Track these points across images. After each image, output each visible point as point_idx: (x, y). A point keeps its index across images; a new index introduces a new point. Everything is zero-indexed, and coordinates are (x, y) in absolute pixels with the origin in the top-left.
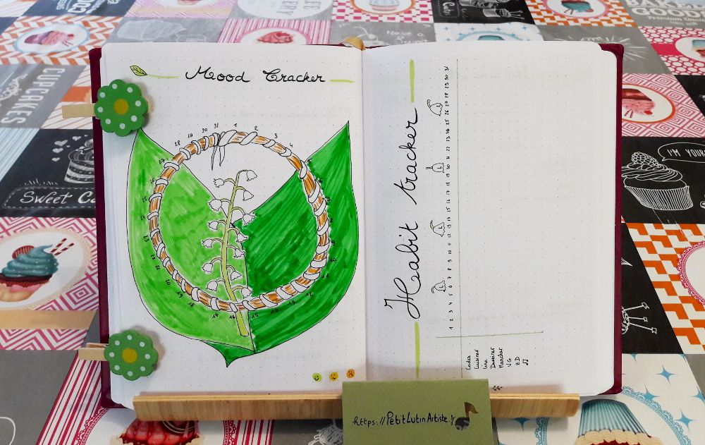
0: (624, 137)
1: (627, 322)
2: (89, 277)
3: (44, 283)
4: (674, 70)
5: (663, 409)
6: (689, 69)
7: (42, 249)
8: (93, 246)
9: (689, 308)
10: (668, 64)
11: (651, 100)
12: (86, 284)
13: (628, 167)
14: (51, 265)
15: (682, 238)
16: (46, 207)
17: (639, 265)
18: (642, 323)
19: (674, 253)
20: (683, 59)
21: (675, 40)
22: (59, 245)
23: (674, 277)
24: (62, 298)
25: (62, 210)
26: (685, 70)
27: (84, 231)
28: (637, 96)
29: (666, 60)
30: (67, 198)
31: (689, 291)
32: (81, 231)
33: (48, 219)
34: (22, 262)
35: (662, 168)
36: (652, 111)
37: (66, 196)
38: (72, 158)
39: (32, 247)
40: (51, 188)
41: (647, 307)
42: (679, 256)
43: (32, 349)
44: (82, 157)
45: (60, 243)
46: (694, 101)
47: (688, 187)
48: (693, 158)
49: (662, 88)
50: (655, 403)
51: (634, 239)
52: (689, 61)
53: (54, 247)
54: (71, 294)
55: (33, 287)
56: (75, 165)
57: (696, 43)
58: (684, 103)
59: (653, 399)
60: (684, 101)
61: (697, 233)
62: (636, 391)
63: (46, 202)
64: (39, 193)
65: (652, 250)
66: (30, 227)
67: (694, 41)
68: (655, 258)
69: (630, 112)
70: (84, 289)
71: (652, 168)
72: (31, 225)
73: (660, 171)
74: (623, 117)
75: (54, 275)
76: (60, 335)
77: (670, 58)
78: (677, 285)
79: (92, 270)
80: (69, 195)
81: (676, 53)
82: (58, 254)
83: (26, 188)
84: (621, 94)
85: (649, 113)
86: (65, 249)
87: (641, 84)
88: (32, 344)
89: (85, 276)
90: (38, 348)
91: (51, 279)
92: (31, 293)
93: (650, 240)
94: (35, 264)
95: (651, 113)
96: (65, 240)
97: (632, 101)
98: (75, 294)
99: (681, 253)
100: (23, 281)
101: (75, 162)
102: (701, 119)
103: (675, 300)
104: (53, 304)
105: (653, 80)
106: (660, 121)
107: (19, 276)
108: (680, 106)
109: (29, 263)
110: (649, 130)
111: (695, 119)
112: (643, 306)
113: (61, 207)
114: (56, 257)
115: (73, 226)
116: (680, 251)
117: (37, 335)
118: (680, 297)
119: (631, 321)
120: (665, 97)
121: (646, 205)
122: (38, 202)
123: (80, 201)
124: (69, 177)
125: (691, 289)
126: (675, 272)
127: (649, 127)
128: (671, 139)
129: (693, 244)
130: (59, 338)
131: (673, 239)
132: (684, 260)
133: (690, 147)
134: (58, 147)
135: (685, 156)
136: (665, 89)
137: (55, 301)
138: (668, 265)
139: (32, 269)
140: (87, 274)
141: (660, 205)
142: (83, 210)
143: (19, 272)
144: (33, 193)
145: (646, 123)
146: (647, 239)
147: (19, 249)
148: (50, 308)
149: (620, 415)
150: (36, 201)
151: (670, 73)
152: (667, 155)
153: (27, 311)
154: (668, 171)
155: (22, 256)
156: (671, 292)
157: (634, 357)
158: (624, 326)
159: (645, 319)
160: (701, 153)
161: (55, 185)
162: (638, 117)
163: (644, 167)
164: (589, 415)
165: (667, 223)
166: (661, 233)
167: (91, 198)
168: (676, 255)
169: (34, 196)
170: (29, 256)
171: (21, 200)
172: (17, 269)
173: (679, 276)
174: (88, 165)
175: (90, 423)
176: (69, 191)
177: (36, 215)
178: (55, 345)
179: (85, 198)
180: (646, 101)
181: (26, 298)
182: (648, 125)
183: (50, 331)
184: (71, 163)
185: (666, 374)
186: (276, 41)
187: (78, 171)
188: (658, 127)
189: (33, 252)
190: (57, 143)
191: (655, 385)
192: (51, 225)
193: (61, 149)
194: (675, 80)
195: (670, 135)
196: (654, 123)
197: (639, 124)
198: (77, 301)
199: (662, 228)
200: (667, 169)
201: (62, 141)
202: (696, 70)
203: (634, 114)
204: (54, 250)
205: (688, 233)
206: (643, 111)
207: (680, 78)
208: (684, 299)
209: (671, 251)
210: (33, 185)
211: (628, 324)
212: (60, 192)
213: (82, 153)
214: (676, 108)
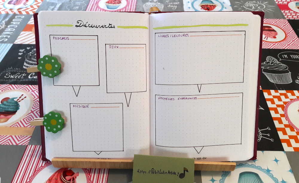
0: (263, 49)
1: (261, 136)
2: (32, 112)
3: (14, 115)
4: (286, 17)
5: (274, 177)
6: (294, 16)
7: (13, 99)
8: (34, 98)
9: (288, 130)
10: (284, 14)
11: (276, 31)
12: (31, 115)
13: (264, 63)
14: (17, 106)
15: (287, 97)
16: (15, 80)
17: (267, 109)
18: (267, 136)
19: (283, 104)
20: (291, 12)
21: (288, 3)
22: (20, 97)
23: (282, 115)
24: (21, 122)
25: (21, 81)
26: (292, 17)
27: (31, 91)
28: (270, 30)
29: (283, 12)
30: (24, 76)
31: (288, 122)
32: (29, 91)
33: (16, 85)
34: (5, 105)
35: (279, 64)
36: (276, 36)
37: (24, 75)
38: (26, 57)
39: (9, 98)
40: (18, 71)
41: (270, 129)
42: (285, 106)
43: (8, 144)
44: (30, 57)
45: (20, 96)
46: (295, 32)
47: (291, 73)
48: (293, 59)
49: (281, 26)
50: (271, 174)
51: (266, 97)
52: (294, 13)
53: (18, 98)
54: (25, 120)
55: (9, 116)
56: (28, 61)
57: (298, 4)
58: (290, 33)
59: (270, 172)
60: (290, 32)
61: (293, 94)
62: (263, 168)
63: (15, 77)
64: (13, 73)
65: (273, 103)
66: (8, 89)
67: (296, 3)
68: (274, 106)
69: (267, 37)
70: (30, 117)
71: (275, 64)
72: (9, 88)
73: (278, 65)
74: (263, 39)
75: (18, 111)
76: (20, 138)
77: (285, 11)
78: (283, 119)
79: (33, 109)
80: (25, 74)
81: (289, 9)
82: (20, 101)
83: (7, 71)
84: (263, 29)
85: (275, 37)
86: (23, 99)
87: (272, 24)
88: (8, 142)
89: (30, 112)
90: (11, 144)
91: (16, 113)
92: (8, 119)
93: (272, 98)
94: (10, 106)
95: (276, 38)
96: (23, 95)
97: (268, 32)
98: (26, 120)
99: (286, 104)
100: (5, 114)
101: (28, 59)
102: (298, 41)
103: (282, 126)
104: (17, 124)
105: (278, 22)
106: (280, 42)
107: (3, 111)
108: (289, 34)
109: (7, 105)
110: (274, 46)
111: (295, 41)
112: (268, 129)
113: (21, 80)
114: (19, 103)
115: (26, 89)
116: (285, 103)
117: (10, 138)
118: (284, 125)
119: (262, 135)
120: (282, 30)
121: (272, 81)
122: (12, 78)
123: (29, 77)
124: (25, 66)
125: (289, 121)
126: (283, 113)
127: (274, 44)
128: (284, 50)
129: (291, 100)
130: (19, 140)
131: (283, 98)
132: (287, 107)
133: (292, 54)
134: (21, 52)
135: (290, 58)
136: (283, 26)
137: (18, 123)
138: (280, 110)
139: (9, 108)
140: (31, 111)
141: (278, 81)
142: (31, 81)
143: (4, 109)
144: (10, 73)
145: (273, 42)
146: (271, 97)
147: (4, 99)
148: (16, 126)
149: (255, 179)
150: (11, 77)
151: (285, 18)
152: (282, 58)
153: (6, 127)
154: (282, 65)
155: (5, 102)
156: (280, 122)
157: (263, 152)
158: (259, 138)
159: (268, 135)
160: (297, 57)
161: (19, 70)
162: (270, 39)
163: (272, 63)
164: (242, 179)
165: (280, 90)
166: (278, 94)
167: (34, 76)
168: (283, 105)
169: (10, 75)
170: (8, 102)
171: (5, 77)
172: (3, 108)
173: (284, 115)
174: (33, 61)
175: (31, 178)
176: (25, 72)
177: (11, 84)
178: (18, 143)
179: (31, 76)
180: (274, 32)
181: (6, 121)
182: (274, 43)
183: (15, 136)
184: (26, 60)
185: (276, 161)
186: (114, 3)
187: (29, 63)
188: (278, 44)
189: (9, 101)
190: (21, 50)
191: (271, 166)
192: (17, 88)
193: (22, 53)
194: (287, 22)
195: (283, 48)
196: (277, 42)
197: (270, 43)
198: (27, 123)
199: (278, 92)
200: (282, 64)
201: (22, 49)
202: (297, 17)
203: (268, 38)
204: (18, 100)
205: (289, 94)
206: (272, 36)
207: (290, 21)
208: (286, 126)
209: (281, 103)
210: (10, 70)
211: (261, 137)
212: (21, 73)
213: (30, 55)
214: (287, 35)
